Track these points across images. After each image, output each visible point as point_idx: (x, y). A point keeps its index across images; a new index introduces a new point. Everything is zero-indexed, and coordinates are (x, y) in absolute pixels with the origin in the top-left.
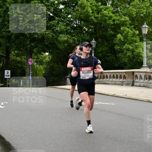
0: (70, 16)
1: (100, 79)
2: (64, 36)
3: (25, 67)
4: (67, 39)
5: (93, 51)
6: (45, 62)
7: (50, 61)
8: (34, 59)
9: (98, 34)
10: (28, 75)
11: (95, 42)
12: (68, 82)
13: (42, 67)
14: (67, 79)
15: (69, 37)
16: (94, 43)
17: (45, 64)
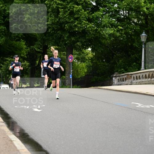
0: (116, 5)
1: (152, 78)
2: (110, 29)
3: (65, 64)
4: (114, 31)
5: (143, 46)
6: (87, 59)
7: (93, 58)
8: (75, 55)
9: (149, 26)
10: (68, 74)
11: (146, 35)
12: (114, 82)
13: (84, 65)
14: (113, 78)
15: (115, 29)
16: (144, 37)
17: (87, 61)
